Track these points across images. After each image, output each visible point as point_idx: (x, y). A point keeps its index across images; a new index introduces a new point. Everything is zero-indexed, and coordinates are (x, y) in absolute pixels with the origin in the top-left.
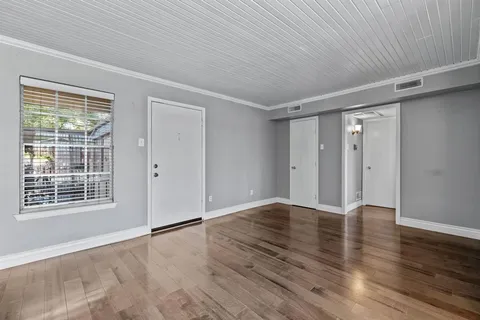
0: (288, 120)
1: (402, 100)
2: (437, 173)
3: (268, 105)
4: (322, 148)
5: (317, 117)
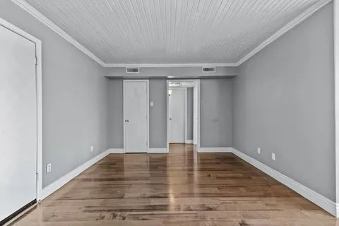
0: (121, 79)
1: (201, 78)
2: (216, 120)
3: (105, 62)
4: (152, 105)
5: (148, 81)
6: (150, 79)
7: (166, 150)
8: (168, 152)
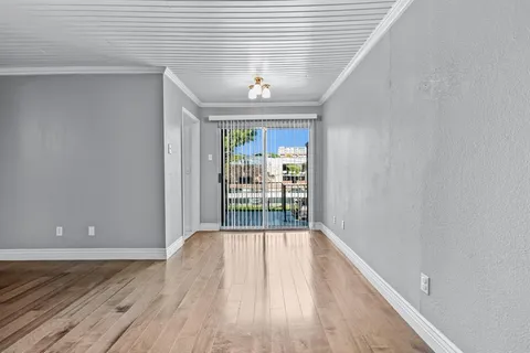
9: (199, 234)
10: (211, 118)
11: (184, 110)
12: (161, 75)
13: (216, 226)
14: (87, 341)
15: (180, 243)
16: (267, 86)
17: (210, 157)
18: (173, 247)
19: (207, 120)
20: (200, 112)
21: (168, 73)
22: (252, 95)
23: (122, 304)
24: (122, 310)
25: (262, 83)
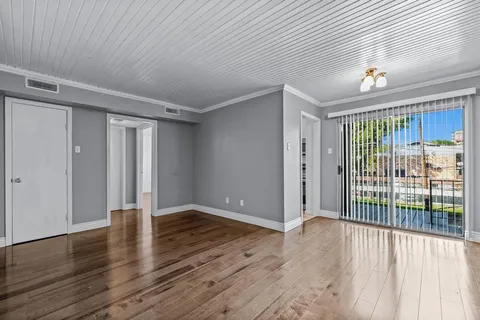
1: (160, 120)
4: (78, 151)
5: (70, 109)
6: (75, 106)
7: (106, 222)
8: (109, 224)
9: (319, 218)
10: (330, 115)
11: (303, 113)
12: (280, 92)
13: (336, 215)
14: (226, 265)
15: (298, 222)
16: (382, 74)
17: (330, 151)
18: (292, 224)
19: (326, 118)
20: (321, 112)
21: (287, 88)
22: (365, 87)
23: (248, 252)
24: (247, 256)
25: (375, 73)
